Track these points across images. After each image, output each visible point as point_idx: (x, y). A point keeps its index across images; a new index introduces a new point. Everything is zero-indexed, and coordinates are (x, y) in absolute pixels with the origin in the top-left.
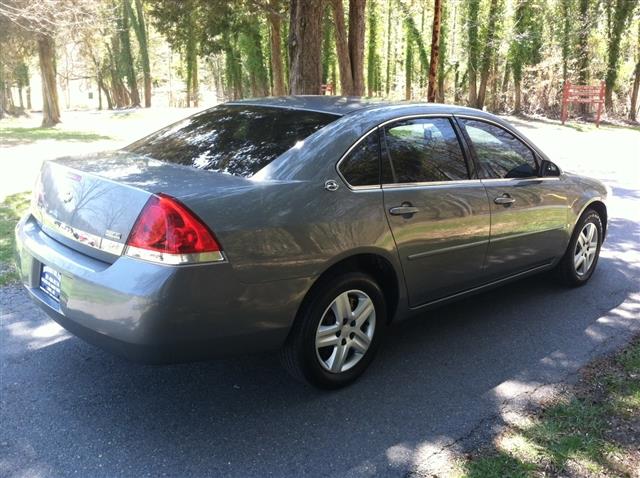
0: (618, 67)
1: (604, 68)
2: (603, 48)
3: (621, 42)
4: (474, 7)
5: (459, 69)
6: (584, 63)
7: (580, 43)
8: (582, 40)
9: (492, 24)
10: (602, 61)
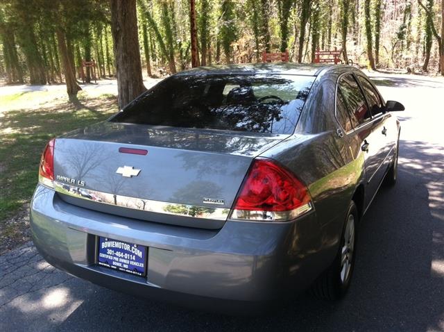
0: (288, 40)
1: (279, 42)
2: (278, 29)
3: (288, 23)
4: (192, 3)
5: (182, 47)
6: (267, 39)
7: (264, 25)
8: (265, 23)
9: (205, 14)
10: (278, 37)
